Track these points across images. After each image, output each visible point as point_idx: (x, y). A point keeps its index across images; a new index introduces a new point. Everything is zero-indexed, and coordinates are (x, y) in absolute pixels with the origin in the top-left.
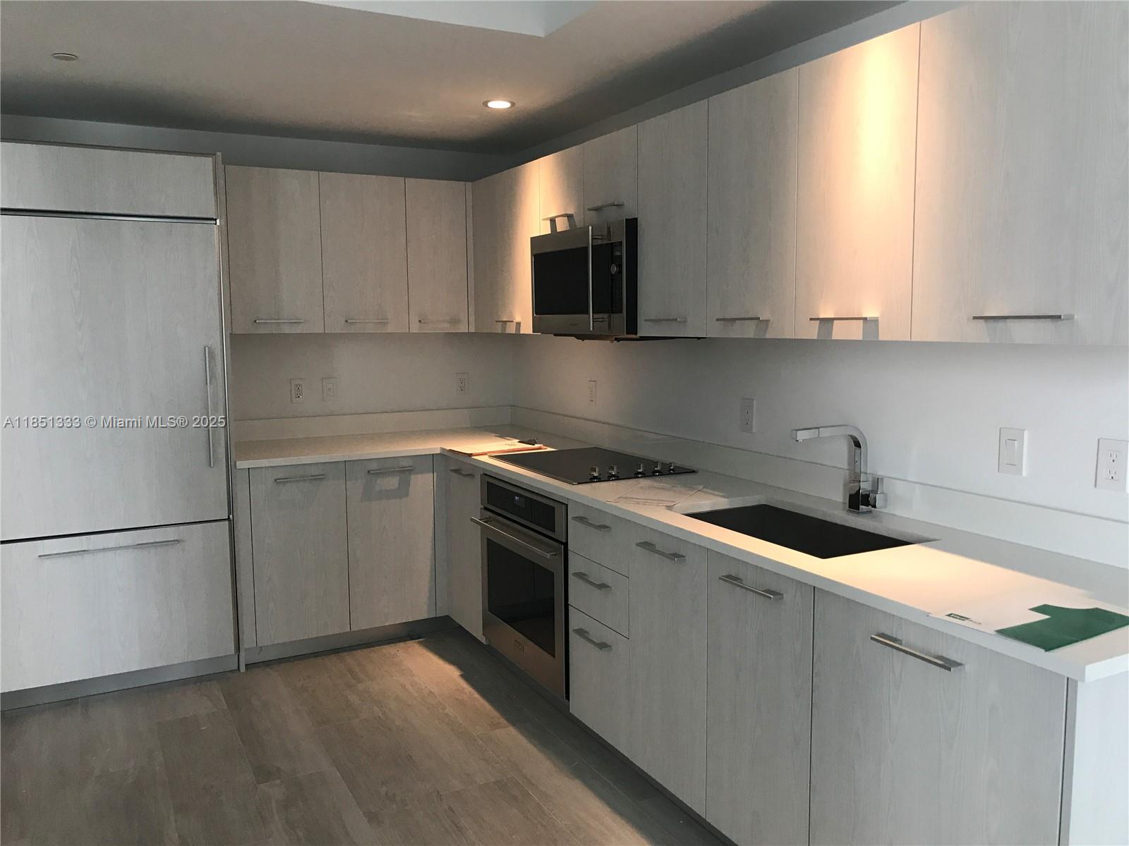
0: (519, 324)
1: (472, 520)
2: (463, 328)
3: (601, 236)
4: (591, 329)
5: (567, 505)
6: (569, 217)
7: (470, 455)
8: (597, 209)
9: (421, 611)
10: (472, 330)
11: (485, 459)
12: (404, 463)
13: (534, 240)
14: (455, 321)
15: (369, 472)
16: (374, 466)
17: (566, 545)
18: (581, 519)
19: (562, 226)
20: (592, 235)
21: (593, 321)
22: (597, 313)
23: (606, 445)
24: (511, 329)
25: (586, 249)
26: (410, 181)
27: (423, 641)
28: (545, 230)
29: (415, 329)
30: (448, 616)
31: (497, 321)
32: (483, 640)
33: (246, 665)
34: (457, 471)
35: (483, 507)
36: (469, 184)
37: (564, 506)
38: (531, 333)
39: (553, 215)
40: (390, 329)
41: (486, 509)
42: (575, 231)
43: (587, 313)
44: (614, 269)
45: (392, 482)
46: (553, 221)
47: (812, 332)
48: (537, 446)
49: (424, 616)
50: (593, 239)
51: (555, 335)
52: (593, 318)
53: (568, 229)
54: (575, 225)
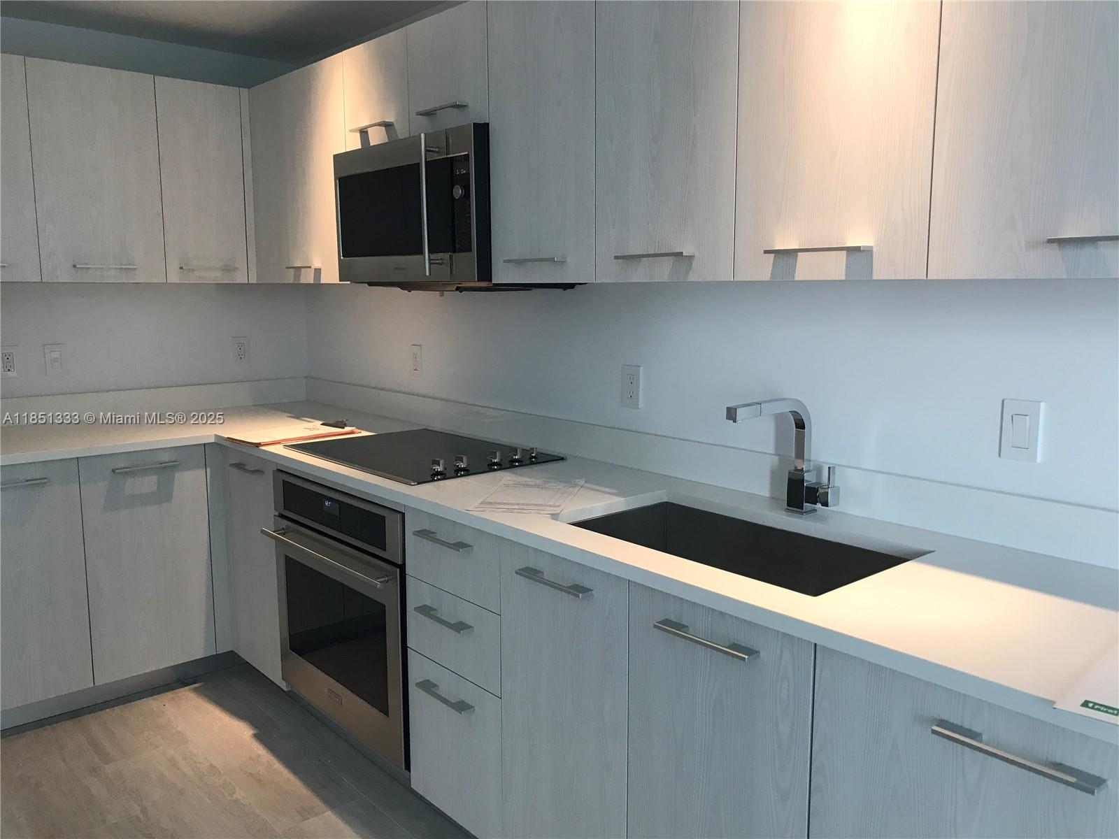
0: (318, 271)
1: (263, 532)
2: (241, 278)
3: (438, 147)
4: (428, 274)
5: (403, 514)
6: (387, 126)
7: (258, 445)
8: (429, 114)
9: (196, 648)
10: (253, 280)
11: (279, 450)
12: (165, 457)
13: (338, 159)
14: (228, 269)
15: (113, 471)
16: (121, 463)
17: (402, 567)
18: (424, 534)
19: (377, 137)
20: (426, 147)
21: (430, 264)
22: (432, 253)
23: (438, 426)
24: (307, 278)
25: (418, 165)
26: (162, 81)
27: (200, 687)
28: (354, 144)
29: (174, 277)
30: (232, 651)
31: (288, 268)
32: (283, 685)
34: (239, 466)
35: (277, 514)
36: (244, 91)
37: (399, 516)
38: (337, 281)
39: (363, 123)
40: (140, 279)
41: (282, 516)
42: (394, 144)
43: (421, 252)
44: (458, 192)
45: (148, 484)
46: (363, 133)
47: (763, 270)
48: (347, 429)
49: (199, 654)
50: (426, 151)
51: (371, 284)
52: (430, 260)
53: (387, 141)
54: (397, 136)
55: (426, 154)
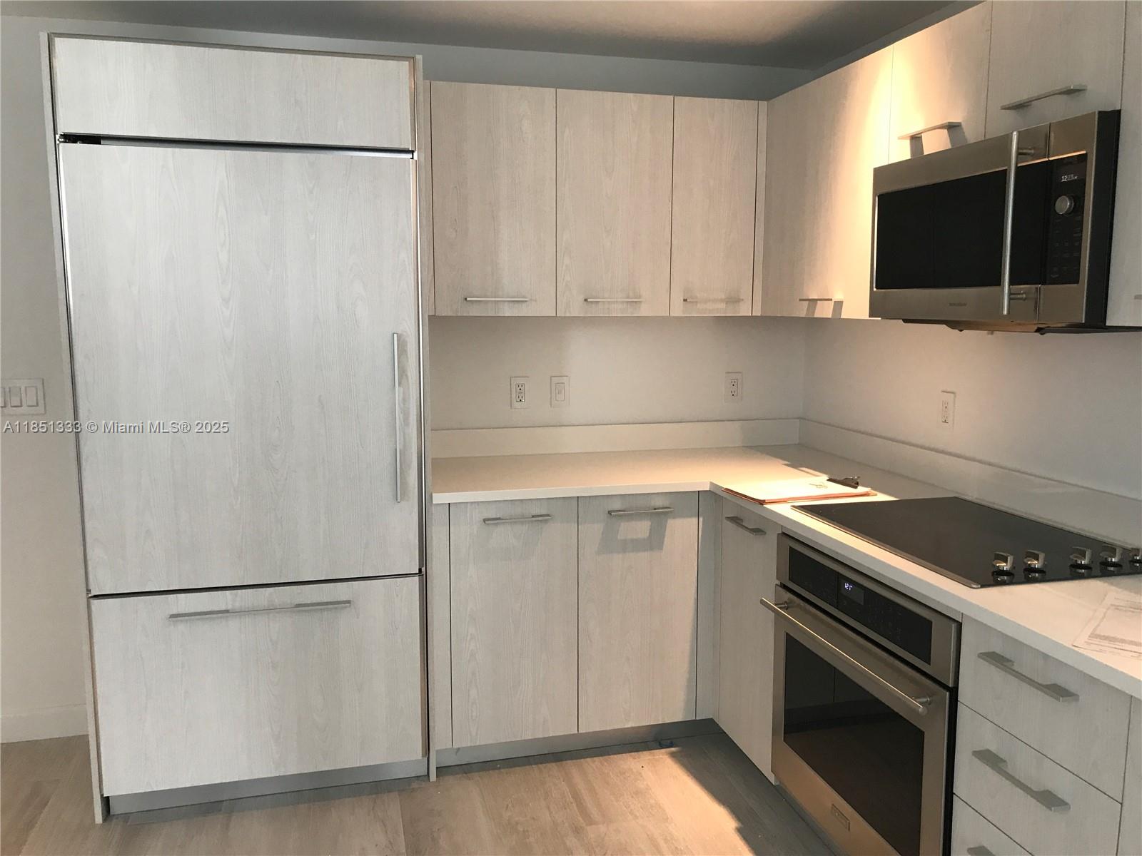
0: (839, 305)
1: (762, 602)
2: (744, 310)
3: (1034, 148)
4: (1005, 312)
5: (960, 625)
6: (952, 128)
7: (762, 502)
8: (1020, 107)
9: (674, 710)
10: (757, 313)
11: (785, 510)
12: (659, 502)
13: (880, 174)
14: (734, 300)
15: (610, 513)
16: (617, 505)
17: (954, 692)
18: (996, 659)
19: (935, 143)
20: (1018, 148)
21: (1010, 299)
22: (1012, 285)
24: (824, 311)
25: (1004, 173)
26: (683, 101)
27: (676, 753)
28: (902, 153)
29: (678, 311)
30: (711, 720)
31: (801, 300)
32: (772, 778)
33: (437, 768)
34: (736, 520)
35: (778, 583)
36: (764, 104)
37: (954, 626)
38: (867, 317)
39: (914, 130)
40: (645, 311)
41: (784, 587)
42: (960, 149)
43: (998, 282)
44: (1064, 205)
45: (641, 528)
46: (916, 139)
48: (861, 489)
49: (679, 717)
50: (1019, 154)
51: (906, 321)
52: (1010, 294)
53: (949, 146)
54: (966, 140)
55: (1017, 158)
